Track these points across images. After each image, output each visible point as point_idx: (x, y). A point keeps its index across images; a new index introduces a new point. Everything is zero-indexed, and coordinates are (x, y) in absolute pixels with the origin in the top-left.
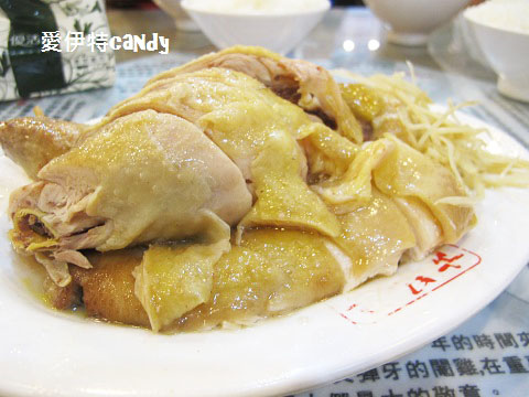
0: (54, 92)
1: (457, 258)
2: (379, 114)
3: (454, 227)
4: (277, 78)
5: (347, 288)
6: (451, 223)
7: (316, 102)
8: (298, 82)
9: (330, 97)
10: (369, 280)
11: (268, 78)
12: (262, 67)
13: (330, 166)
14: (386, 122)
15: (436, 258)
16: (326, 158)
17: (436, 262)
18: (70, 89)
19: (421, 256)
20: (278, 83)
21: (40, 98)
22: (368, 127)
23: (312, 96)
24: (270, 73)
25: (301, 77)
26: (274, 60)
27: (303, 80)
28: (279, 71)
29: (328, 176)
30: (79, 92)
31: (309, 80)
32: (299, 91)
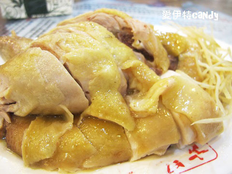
0: (43, 16)
1: (204, 152)
2: (184, 51)
3: (204, 136)
4: (123, 28)
5: (132, 159)
6: (203, 134)
7: (141, 45)
8: (132, 33)
9: (151, 44)
10: (147, 156)
11: (118, 28)
12: (115, 21)
13: (139, 86)
14: (186, 57)
15: (191, 149)
16: (138, 81)
17: (190, 152)
18: (50, 15)
19: (182, 147)
20: (123, 31)
21: (36, 18)
22: (175, 60)
23: (140, 42)
24: (120, 25)
25: (134, 31)
26: (123, 18)
27: (135, 32)
28: (124, 25)
29: (138, 91)
30: (54, 16)
31: (138, 33)
32: (133, 38)
